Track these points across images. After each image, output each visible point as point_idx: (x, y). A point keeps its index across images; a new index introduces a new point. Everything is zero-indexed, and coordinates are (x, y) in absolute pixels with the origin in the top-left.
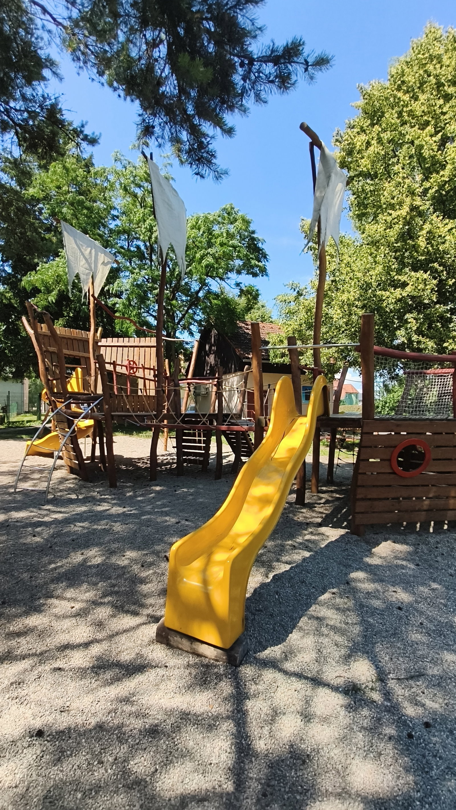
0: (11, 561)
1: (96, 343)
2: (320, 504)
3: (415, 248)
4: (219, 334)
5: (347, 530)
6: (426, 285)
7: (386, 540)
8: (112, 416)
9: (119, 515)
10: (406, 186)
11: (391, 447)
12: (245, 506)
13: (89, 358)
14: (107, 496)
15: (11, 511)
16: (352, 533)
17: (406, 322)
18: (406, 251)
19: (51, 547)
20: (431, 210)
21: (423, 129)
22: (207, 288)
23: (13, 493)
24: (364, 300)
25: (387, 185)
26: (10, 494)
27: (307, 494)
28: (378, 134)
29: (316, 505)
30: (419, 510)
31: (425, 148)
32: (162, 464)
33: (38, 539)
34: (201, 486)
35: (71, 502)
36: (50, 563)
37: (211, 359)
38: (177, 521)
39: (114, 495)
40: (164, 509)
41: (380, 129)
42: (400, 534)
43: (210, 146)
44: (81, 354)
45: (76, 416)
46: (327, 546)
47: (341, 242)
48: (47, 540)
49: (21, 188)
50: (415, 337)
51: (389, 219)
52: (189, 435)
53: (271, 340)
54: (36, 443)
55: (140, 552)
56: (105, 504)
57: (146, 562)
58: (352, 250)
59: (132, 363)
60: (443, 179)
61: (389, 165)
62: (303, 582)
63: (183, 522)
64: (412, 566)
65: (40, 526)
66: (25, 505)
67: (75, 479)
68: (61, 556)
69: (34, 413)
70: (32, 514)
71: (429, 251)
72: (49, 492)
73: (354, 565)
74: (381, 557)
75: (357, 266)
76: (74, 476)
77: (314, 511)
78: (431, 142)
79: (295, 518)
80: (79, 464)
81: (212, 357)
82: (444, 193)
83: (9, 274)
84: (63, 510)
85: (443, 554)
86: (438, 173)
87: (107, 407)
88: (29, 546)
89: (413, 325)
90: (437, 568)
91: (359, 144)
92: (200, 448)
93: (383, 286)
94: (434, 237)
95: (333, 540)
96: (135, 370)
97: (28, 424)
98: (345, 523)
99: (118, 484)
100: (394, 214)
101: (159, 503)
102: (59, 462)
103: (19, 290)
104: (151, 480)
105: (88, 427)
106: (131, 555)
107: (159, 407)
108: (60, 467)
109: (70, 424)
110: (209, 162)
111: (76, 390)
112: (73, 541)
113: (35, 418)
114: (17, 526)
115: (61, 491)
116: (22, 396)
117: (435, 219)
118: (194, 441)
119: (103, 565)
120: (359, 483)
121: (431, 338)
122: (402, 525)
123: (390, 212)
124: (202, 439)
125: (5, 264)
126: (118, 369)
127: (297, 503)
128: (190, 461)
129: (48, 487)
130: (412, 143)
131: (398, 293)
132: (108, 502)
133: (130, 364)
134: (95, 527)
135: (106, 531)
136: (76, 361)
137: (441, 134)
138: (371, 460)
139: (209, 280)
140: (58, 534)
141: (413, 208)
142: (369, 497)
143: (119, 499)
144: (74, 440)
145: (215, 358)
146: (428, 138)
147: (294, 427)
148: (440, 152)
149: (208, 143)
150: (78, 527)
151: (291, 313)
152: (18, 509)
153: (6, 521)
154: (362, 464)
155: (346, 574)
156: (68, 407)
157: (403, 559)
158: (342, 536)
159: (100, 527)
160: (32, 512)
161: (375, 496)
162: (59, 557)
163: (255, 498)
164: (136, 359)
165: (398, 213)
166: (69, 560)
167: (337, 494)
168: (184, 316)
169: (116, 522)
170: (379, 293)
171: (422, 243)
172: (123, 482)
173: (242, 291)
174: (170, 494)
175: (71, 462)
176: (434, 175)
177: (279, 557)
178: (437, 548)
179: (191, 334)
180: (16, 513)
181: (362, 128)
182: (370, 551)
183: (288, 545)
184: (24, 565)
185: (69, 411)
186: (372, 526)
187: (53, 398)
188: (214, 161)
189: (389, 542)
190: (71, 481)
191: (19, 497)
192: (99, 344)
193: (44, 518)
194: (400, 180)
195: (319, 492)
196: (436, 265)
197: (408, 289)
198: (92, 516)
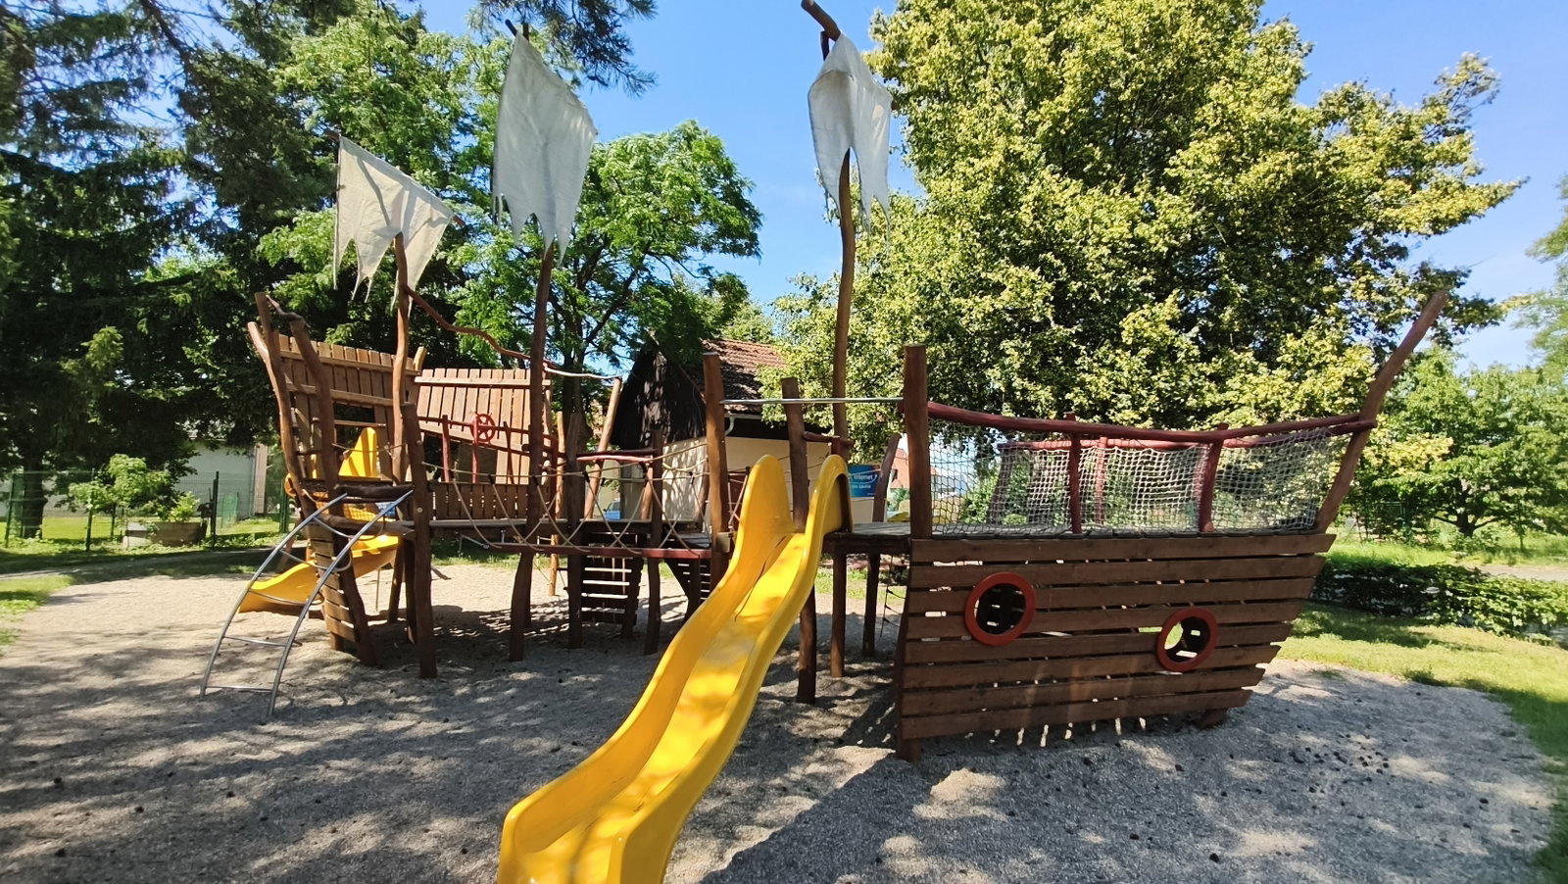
0: (164, 857)
1: (408, 378)
2: (845, 698)
3: (1015, 224)
4: (668, 364)
5: (889, 751)
6: (1034, 291)
7: (958, 767)
8: (432, 529)
9: (431, 739)
10: (996, 118)
11: (966, 589)
12: (676, 716)
13: (391, 407)
14: (412, 698)
15: (183, 739)
16: (897, 756)
17: (1003, 354)
18: (1001, 228)
19: (264, 819)
20: (1042, 159)
21: (1024, 23)
22: (646, 274)
23: (197, 698)
24: (927, 313)
25: (965, 112)
26: (190, 700)
27: (821, 679)
28: (949, 25)
29: (836, 702)
30: (1019, 706)
31: (1029, 54)
32: (542, 623)
33: (237, 802)
34: (614, 669)
35: (328, 713)
36: (256, 857)
37: (654, 412)
38: (555, 745)
39: (428, 693)
40: (530, 722)
41: (952, 16)
42: (989, 752)
43: (617, 30)
44: (377, 400)
45: (353, 528)
46: (848, 785)
47: (892, 204)
48: (259, 804)
49: (268, 63)
50: (1017, 382)
51: (970, 171)
52: (598, 564)
53: (764, 381)
54: (259, 586)
55: (463, 821)
56: (406, 715)
57: (473, 841)
58: (910, 221)
59: (484, 419)
60: (1059, 108)
61: (970, 77)
62: (791, 864)
63: (566, 748)
64: (1002, 817)
65: (248, 771)
66: (220, 725)
67: (347, 661)
68: (282, 839)
69: (276, 518)
70: (234, 744)
71: (1037, 232)
72: (279, 694)
73: (895, 822)
74: (946, 803)
75: (918, 249)
76: (344, 655)
77: (830, 714)
78: (1037, 45)
79: (794, 731)
80: (356, 631)
81: (656, 407)
82: (1063, 132)
83: (231, 231)
84: (307, 732)
85: (1058, 790)
86: (1052, 98)
87: (420, 510)
88: (213, 819)
89: (1015, 360)
90: (1046, 818)
91: (916, 39)
92: (618, 590)
93: (961, 288)
94: (1046, 208)
95: (862, 771)
96: (490, 433)
97: (257, 542)
98: (888, 737)
99: (440, 669)
100: (979, 164)
101: (522, 708)
102: (310, 625)
103: (253, 265)
104: (511, 660)
105: (385, 551)
106: (443, 827)
107: (533, 508)
108: (313, 637)
109: (339, 544)
110: (616, 59)
111: (362, 474)
112: (318, 802)
113: (275, 526)
114: (193, 775)
115: (309, 690)
116: (252, 482)
117: (1048, 177)
118: (608, 576)
119: (377, 853)
120: (908, 659)
121: (1045, 384)
122: (992, 735)
123: (972, 160)
124: (624, 571)
125: (225, 211)
126: (455, 431)
127: (800, 698)
128: (599, 616)
129: (278, 681)
130: (1008, 42)
131: (987, 303)
132: (413, 712)
133: (479, 421)
134: (374, 768)
135: (395, 778)
136: (367, 414)
137: (1052, 33)
138: (929, 614)
139: (648, 260)
140: (288, 790)
141: (1009, 156)
142: (928, 684)
143: (437, 703)
144: (346, 580)
145: (661, 408)
146: (1034, 38)
147: (783, 555)
148: (1053, 63)
149: (615, 25)
150: (336, 771)
151: (803, 331)
152: (200, 734)
153: (170, 763)
154: (911, 620)
155: (879, 842)
156: (337, 509)
157: (986, 804)
158: (879, 764)
159: (383, 769)
160: (236, 739)
161: (937, 683)
162: (278, 842)
163: (695, 699)
164: (494, 412)
165: (985, 163)
166: (302, 846)
167: (880, 676)
168: (600, 326)
169: (421, 754)
170: (953, 300)
171: (1025, 216)
172: (452, 666)
173: (712, 283)
174: (549, 687)
175: (338, 627)
176: (1046, 102)
177: (751, 813)
178: (1049, 777)
179: (615, 361)
180: (197, 744)
181: (922, 10)
182: (927, 790)
183: (772, 787)
184: (193, 865)
185: (338, 519)
186: (937, 739)
187: (305, 492)
188: (624, 56)
189: (964, 771)
190: (336, 667)
191: (209, 708)
192: (418, 380)
193: (259, 752)
194: (987, 106)
195: (845, 674)
196: (1050, 256)
197: (1005, 295)
198: (370, 744)
